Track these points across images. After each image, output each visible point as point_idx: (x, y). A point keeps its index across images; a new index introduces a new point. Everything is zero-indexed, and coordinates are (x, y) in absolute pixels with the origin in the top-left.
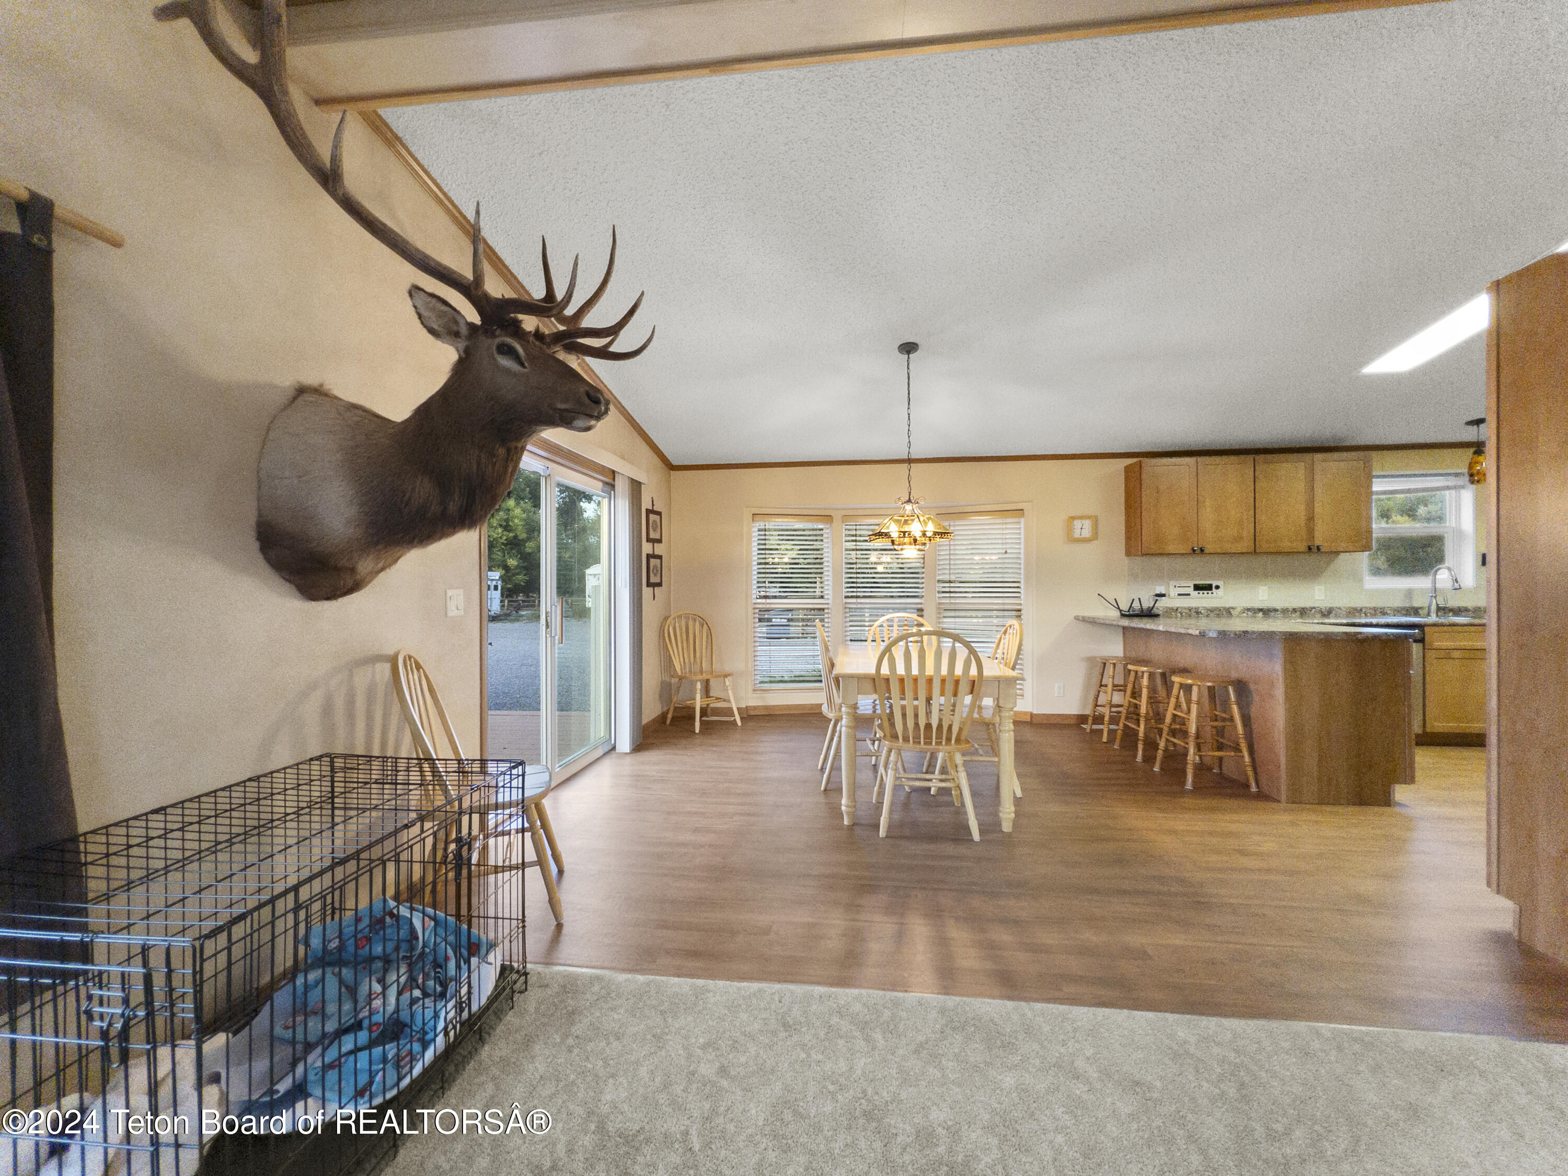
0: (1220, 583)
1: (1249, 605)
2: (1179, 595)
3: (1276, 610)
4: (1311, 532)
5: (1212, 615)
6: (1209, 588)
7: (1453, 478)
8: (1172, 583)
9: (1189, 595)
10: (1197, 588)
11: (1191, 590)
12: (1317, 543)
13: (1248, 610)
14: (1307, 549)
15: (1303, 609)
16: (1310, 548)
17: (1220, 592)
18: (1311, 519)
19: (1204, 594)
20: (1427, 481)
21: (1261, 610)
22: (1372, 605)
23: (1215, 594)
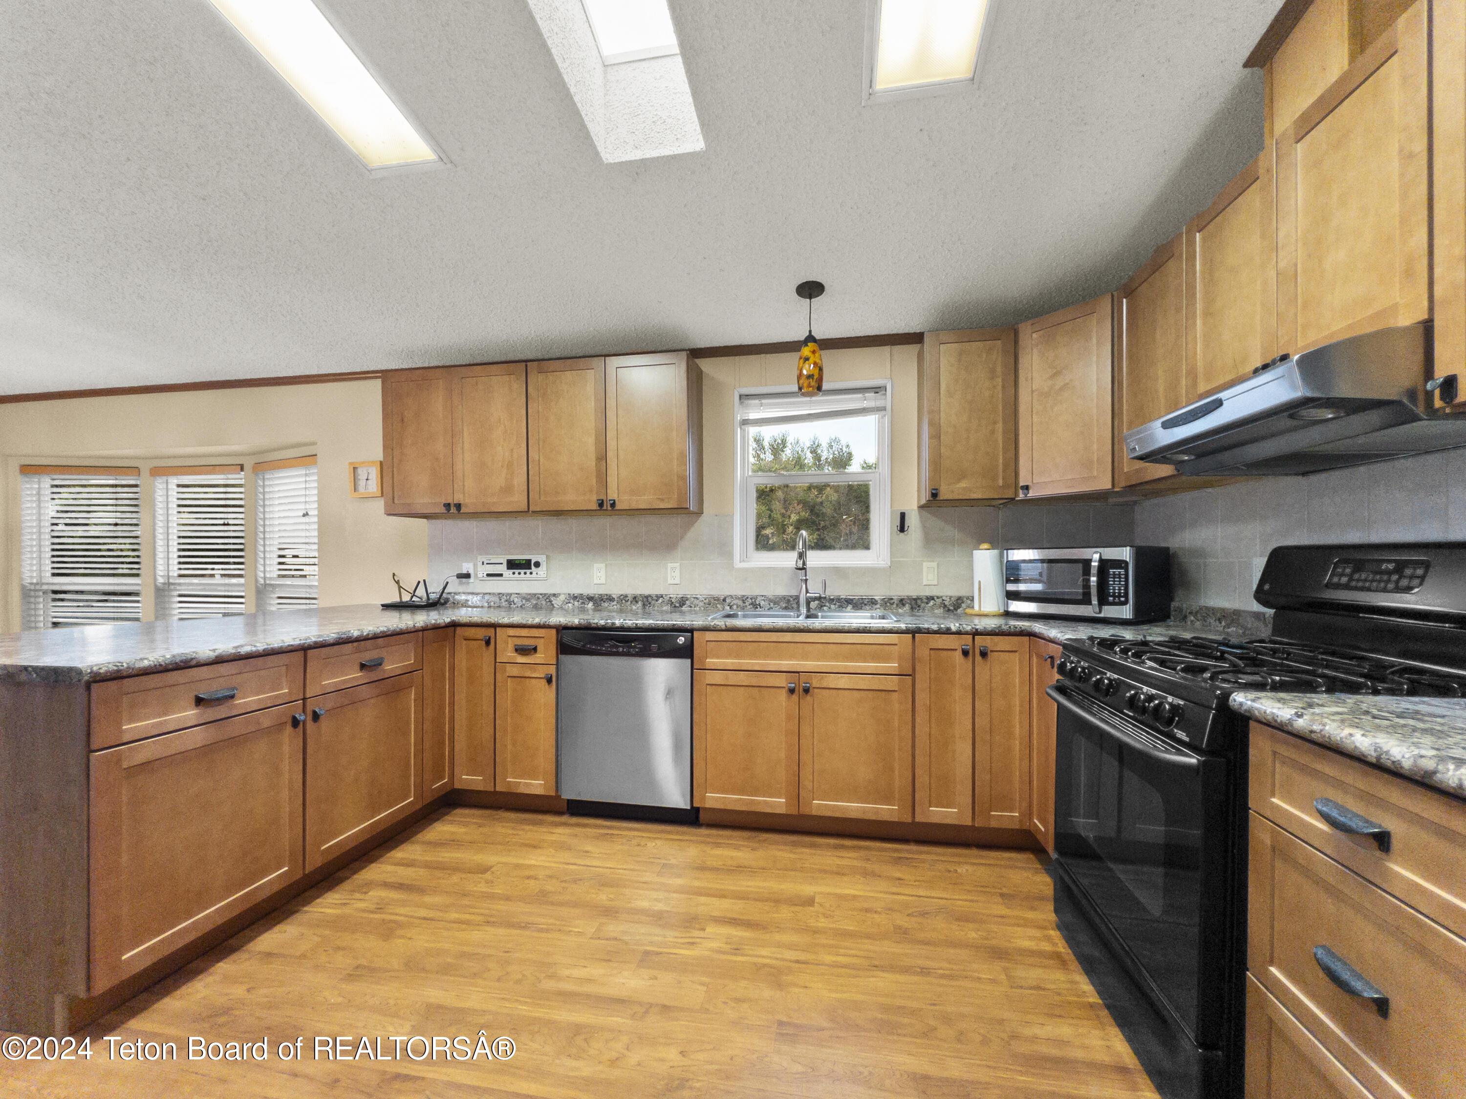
0: (541, 558)
1: (576, 591)
2: (488, 575)
3: (610, 599)
4: (602, 477)
5: (528, 604)
6: (526, 565)
7: (871, 395)
8: (481, 559)
9: (501, 575)
10: (512, 565)
11: (502, 569)
12: (612, 494)
13: (575, 598)
14: (594, 506)
15: (647, 597)
16: (601, 504)
17: (541, 571)
18: (602, 457)
19: (521, 575)
20: (838, 401)
21: (590, 598)
22: (740, 593)
23: (534, 574)
